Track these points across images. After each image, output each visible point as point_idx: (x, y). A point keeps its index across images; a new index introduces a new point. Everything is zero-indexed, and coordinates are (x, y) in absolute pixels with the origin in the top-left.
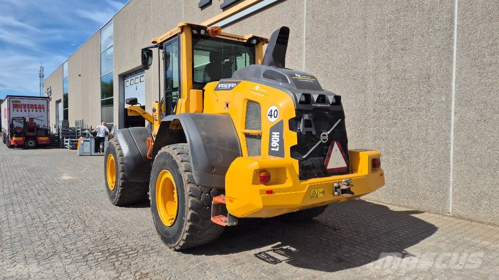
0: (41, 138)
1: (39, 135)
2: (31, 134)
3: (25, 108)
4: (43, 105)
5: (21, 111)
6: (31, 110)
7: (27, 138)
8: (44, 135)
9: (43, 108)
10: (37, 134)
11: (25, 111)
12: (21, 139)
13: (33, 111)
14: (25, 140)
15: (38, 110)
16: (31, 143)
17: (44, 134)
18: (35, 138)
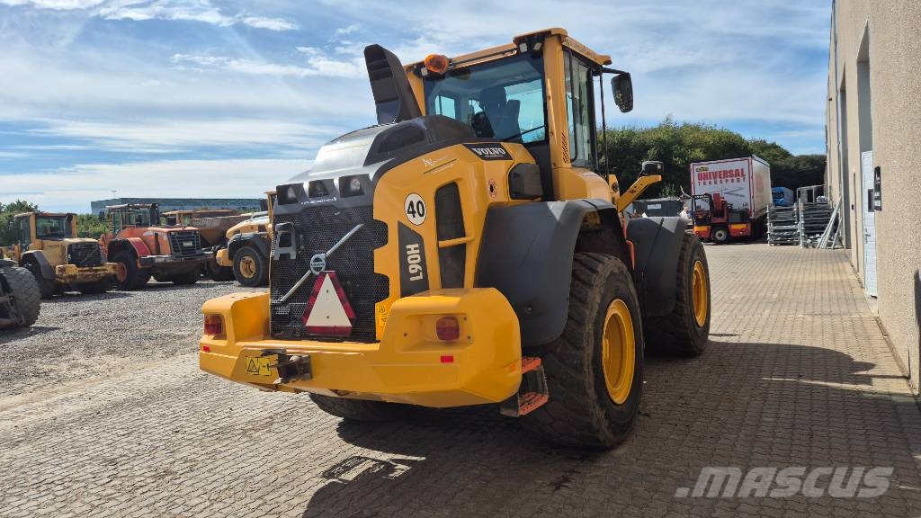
0: (734, 227)
1: (730, 221)
2: (720, 220)
3: (715, 178)
4: (742, 170)
5: (710, 183)
6: (724, 180)
7: (714, 227)
8: (739, 221)
9: (743, 175)
10: (728, 220)
11: (716, 183)
12: (704, 228)
13: (727, 181)
14: (711, 230)
15: (735, 179)
16: (720, 235)
17: (738, 217)
18: (725, 227)
